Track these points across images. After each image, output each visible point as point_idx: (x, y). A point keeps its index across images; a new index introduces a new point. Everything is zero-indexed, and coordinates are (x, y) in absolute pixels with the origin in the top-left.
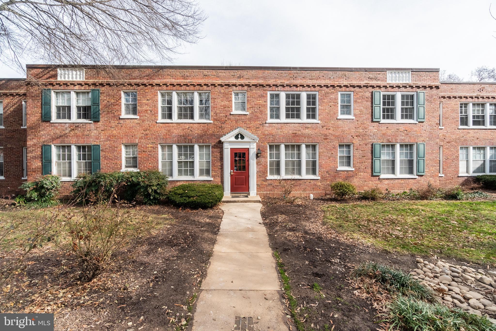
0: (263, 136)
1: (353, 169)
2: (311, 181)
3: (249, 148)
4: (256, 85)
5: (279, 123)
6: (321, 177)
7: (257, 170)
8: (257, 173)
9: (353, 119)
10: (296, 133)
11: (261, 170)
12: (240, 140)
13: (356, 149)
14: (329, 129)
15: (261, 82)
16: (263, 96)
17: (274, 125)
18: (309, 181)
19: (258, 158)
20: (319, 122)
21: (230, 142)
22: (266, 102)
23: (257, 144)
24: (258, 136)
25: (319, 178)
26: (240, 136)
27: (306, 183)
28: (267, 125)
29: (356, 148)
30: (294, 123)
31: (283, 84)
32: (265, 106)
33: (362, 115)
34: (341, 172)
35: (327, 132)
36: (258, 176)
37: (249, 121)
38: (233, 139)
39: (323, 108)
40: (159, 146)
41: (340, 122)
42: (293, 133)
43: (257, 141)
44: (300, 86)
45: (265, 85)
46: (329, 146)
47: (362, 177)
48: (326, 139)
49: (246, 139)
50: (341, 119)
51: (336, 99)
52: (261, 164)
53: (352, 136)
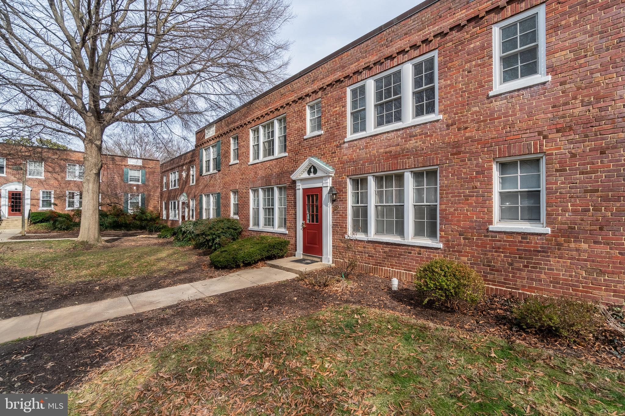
0: (341, 165)
1: (548, 230)
2: (422, 250)
3: (321, 187)
4: (331, 84)
5: (363, 138)
6: (444, 244)
7: (332, 222)
8: (333, 227)
9: (544, 83)
10: (391, 152)
11: (338, 223)
12: (312, 175)
13: (557, 171)
14: (466, 128)
15: (338, 75)
16: (342, 99)
17: (355, 142)
18: (418, 249)
19: (335, 203)
20: (441, 117)
21: (302, 180)
22: (344, 106)
23: (333, 179)
24: (334, 167)
25: (441, 246)
26: (312, 170)
27: (410, 253)
28: (346, 145)
29: (558, 166)
30: (388, 132)
31: (368, 65)
32: (343, 114)
33: (582, 61)
34: (503, 236)
35: (461, 136)
36: (334, 233)
37: (323, 144)
38: (305, 175)
39: (449, 82)
40: (250, 190)
41: (498, 103)
42: (386, 153)
43: (333, 175)
44: (398, 53)
45: (343, 79)
46: (464, 170)
47: (585, 256)
48: (458, 153)
49: (319, 174)
50: (501, 94)
51: (487, 47)
52: (338, 213)
53: (540, 133)
